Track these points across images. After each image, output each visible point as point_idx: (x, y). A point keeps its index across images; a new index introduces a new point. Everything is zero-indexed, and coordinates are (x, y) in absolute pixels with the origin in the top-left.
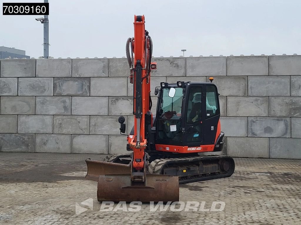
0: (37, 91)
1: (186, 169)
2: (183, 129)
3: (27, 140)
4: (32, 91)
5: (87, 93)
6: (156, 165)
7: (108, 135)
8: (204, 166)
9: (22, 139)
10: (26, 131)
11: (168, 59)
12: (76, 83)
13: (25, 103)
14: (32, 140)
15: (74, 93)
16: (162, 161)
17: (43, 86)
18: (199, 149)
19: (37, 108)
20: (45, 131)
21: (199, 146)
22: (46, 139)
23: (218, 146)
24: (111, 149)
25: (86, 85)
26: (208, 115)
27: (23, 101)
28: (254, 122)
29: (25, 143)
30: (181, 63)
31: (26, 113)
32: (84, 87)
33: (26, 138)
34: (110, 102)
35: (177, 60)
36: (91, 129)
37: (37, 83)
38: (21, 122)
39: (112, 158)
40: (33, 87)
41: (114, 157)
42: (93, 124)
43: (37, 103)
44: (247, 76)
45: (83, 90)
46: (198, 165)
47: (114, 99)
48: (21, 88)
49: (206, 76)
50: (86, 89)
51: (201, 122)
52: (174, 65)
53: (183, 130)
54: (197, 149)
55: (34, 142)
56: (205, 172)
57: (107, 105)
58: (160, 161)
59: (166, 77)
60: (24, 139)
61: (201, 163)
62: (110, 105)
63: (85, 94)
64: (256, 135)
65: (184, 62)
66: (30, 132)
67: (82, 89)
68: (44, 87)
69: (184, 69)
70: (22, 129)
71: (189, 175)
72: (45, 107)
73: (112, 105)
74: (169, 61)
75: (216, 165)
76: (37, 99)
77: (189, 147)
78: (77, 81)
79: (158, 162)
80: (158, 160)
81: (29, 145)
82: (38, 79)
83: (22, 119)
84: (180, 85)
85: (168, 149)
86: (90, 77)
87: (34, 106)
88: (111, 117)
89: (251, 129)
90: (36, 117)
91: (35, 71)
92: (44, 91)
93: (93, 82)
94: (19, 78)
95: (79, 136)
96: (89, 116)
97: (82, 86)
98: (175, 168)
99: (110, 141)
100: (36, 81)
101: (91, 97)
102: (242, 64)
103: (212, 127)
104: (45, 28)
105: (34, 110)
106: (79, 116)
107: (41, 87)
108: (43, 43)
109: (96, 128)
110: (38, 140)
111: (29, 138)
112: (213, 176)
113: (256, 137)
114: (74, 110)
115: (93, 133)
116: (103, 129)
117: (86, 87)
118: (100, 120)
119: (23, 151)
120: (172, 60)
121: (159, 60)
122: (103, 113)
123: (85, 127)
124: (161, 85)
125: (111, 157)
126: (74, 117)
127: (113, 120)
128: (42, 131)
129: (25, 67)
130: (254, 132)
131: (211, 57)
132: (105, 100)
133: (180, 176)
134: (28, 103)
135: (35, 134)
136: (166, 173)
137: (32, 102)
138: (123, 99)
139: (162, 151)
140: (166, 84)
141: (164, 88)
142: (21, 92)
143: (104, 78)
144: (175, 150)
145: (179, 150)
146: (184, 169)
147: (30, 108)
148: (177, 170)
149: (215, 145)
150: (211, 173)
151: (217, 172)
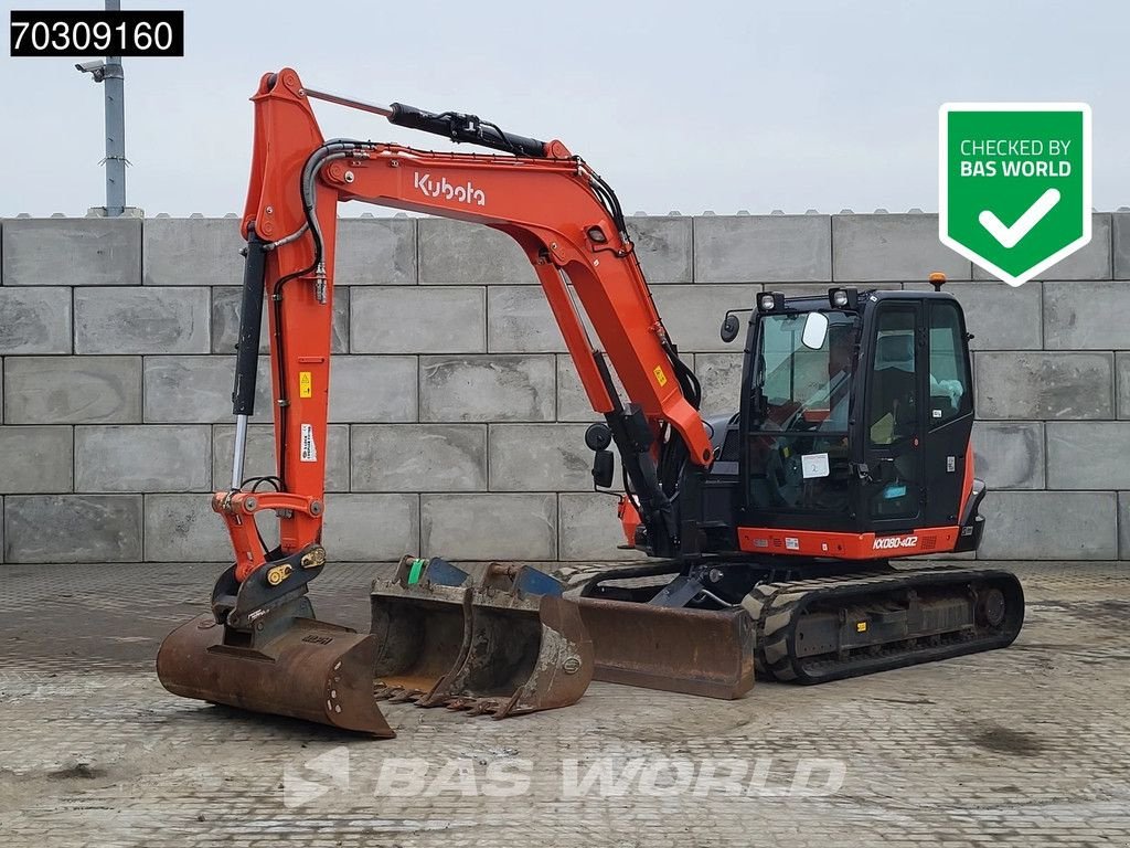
0: (149, 337)
1: (867, 618)
2: (864, 468)
3: (114, 517)
4: (129, 336)
5: (340, 345)
7: (420, 493)
8: (926, 608)
9: (91, 515)
10: (109, 486)
13: (100, 381)
14: (131, 516)
17: (172, 317)
18: (910, 542)
19: (149, 398)
20: (180, 482)
21: (911, 533)
22: (185, 512)
23: (969, 531)
24: (432, 542)
25: (335, 316)
26: (937, 414)
27: (94, 375)
29: (105, 526)
30: (675, 236)
31: (107, 416)
33: (108, 510)
34: (424, 375)
35: (661, 224)
36: (355, 471)
37: (147, 306)
38: (86, 452)
40: (131, 323)
42: (364, 454)
43: (147, 380)
44: (902, 283)
46: (905, 604)
47: (437, 365)
48: (85, 326)
50: (334, 330)
51: (916, 442)
52: (652, 243)
53: (862, 473)
54: (904, 544)
55: (140, 523)
56: (927, 631)
57: (412, 385)
58: (777, 593)
60: (98, 514)
61: (912, 596)
62: (423, 385)
65: (687, 232)
66: (124, 487)
68: (175, 321)
69: (688, 258)
70: (89, 479)
71: (875, 641)
72: (180, 396)
73: (434, 386)
74: (636, 229)
75: (962, 603)
76: (147, 364)
77: (877, 536)
81: (121, 534)
82: (152, 293)
83: (92, 439)
84: (842, 300)
85: (792, 544)
86: (349, 286)
87: (138, 390)
88: (430, 431)
90: (146, 431)
91: (139, 264)
92: (175, 334)
93: (359, 303)
94: (76, 289)
96: (348, 426)
98: (831, 617)
99: (424, 515)
100: (146, 299)
101: (351, 358)
103: (951, 460)
105: (138, 408)
107: (163, 320)
109: (376, 469)
110: (155, 516)
111: (119, 511)
112: (954, 645)
115: (363, 486)
116: (398, 471)
118: (388, 438)
119: (96, 557)
122: (401, 414)
123: (335, 465)
124: (760, 303)
127: (437, 439)
128: (168, 483)
129: (101, 248)
131: (777, 218)
133: (848, 646)
134: (113, 382)
135: (143, 494)
136: (802, 635)
137: (130, 376)
138: (471, 363)
139: (767, 551)
140: (779, 300)
141: (772, 312)
142: (84, 342)
143: (401, 290)
144: (825, 547)
145: (840, 548)
146: (860, 619)
147: (123, 398)
148: (840, 625)
149: (961, 528)
150: (943, 636)
151: (965, 630)
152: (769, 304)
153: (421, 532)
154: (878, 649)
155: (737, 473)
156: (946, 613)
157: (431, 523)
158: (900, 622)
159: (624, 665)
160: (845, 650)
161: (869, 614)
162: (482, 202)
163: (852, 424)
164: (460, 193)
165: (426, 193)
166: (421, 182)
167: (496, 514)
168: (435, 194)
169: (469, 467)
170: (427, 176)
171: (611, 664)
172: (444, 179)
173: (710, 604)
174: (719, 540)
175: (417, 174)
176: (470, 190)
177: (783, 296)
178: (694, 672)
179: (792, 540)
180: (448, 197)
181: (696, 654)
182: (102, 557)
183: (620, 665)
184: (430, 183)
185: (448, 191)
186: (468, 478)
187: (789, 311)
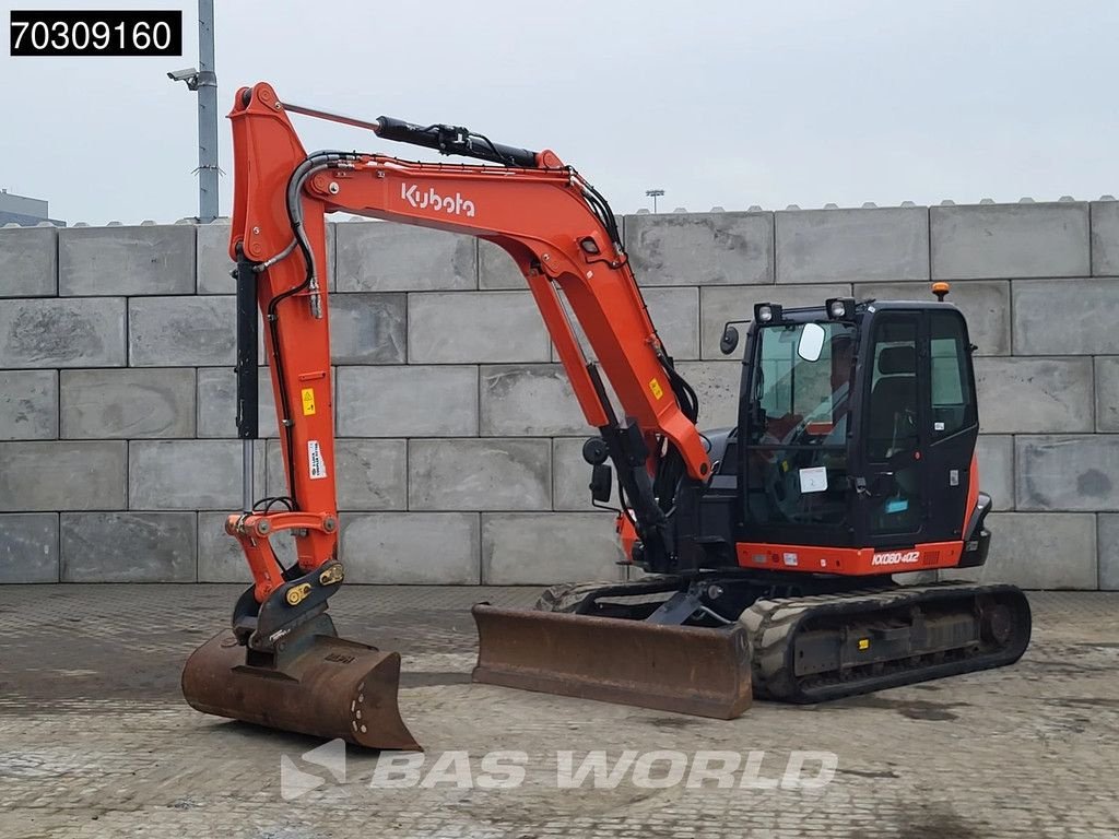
0: (203, 348)
1: (870, 635)
2: (861, 481)
3: (167, 535)
4: (183, 347)
5: (397, 353)
6: (763, 624)
7: (481, 512)
8: (929, 625)
9: (145, 533)
10: (161, 503)
11: (704, 220)
12: (354, 314)
13: (158, 395)
14: (185, 535)
15: (343, 355)
16: (785, 606)
17: (225, 327)
18: (911, 557)
19: (202, 412)
20: (235, 499)
21: (912, 548)
23: (973, 546)
24: (493, 565)
25: (392, 323)
26: (940, 426)
27: (148, 388)
28: (1038, 454)
29: (159, 545)
30: (756, 234)
31: (160, 431)
32: (383, 329)
33: (162, 529)
34: (485, 386)
35: (740, 220)
36: (413, 487)
37: (201, 316)
38: (140, 468)
39: (571, 600)
40: (185, 333)
41: (578, 593)
42: (422, 471)
43: (201, 393)
44: (1010, 280)
45: (382, 341)
46: (909, 622)
47: (499, 376)
48: (139, 338)
49: (852, 284)
50: (390, 338)
51: (918, 456)
52: (730, 241)
53: (859, 487)
54: (905, 559)
55: (194, 542)
56: (931, 648)
57: (472, 397)
58: (777, 608)
59: (699, 287)
60: (153, 532)
61: (916, 613)
62: (484, 396)
63: (386, 355)
64: (1047, 504)
65: (769, 228)
66: (178, 504)
67: (377, 335)
68: (228, 330)
69: (769, 257)
70: (144, 496)
71: (878, 659)
72: (234, 410)
73: (495, 398)
74: (712, 226)
75: (967, 619)
76: (201, 376)
77: (876, 552)
78: (353, 307)
79: (771, 613)
80: (767, 605)
81: (174, 553)
82: (206, 302)
83: (146, 455)
84: (839, 311)
85: (791, 560)
86: (407, 292)
87: (192, 403)
88: (492, 446)
89: (1029, 480)
90: (199, 446)
91: (192, 272)
92: (229, 345)
93: (417, 310)
94: (130, 299)
95: (369, 519)
96: (405, 440)
97: (377, 326)
98: (831, 634)
99: (485, 535)
100: (199, 309)
101: (409, 369)
102: (990, 234)
103: (954, 474)
104: (202, 107)
105: (192, 422)
106: (364, 442)
107: (217, 330)
108: (198, 166)
109: (435, 486)
110: (209, 535)
111: (173, 530)
112: (957, 662)
113: (1047, 509)
114: (344, 419)
115: (422, 503)
116: (460, 488)
117: (390, 331)
118: (447, 453)
119: (149, 576)
120: (719, 223)
121: (671, 222)
122: (460, 428)
123: (392, 482)
124: (757, 314)
125: (566, 594)
126: (346, 445)
127: (497, 455)
128: (222, 501)
129: (156, 256)
130: (1038, 491)
131: (869, 211)
132: (467, 378)
133: (850, 664)
134: (168, 395)
135: (197, 512)
136: (801, 653)
137: (184, 389)
138: (535, 373)
139: (766, 567)
140: (776, 310)
141: (769, 324)
142: (139, 353)
143: (460, 295)
144: (823, 563)
145: (838, 563)
146: (862, 636)
147: (176, 411)
148: (841, 642)
149: (965, 543)
150: (949, 653)
151: (970, 647)
152: (766, 316)
153: (483, 554)
154: (881, 666)
155: (735, 487)
156: (950, 630)
157: (493, 545)
158: (903, 639)
159: (620, 684)
160: (847, 669)
161: (870, 630)
162: (471, 213)
163: (850, 437)
164: (449, 204)
165: (414, 205)
166: (408, 193)
167: (561, 535)
168: (423, 205)
169: (533, 484)
170: (414, 187)
171: (606, 682)
172: (432, 190)
173: (709, 622)
174: (718, 555)
175: (404, 185)
176: (459, 201)
177: (781, 307)
178: (692, 691)
179: (791, 555)
180: (437, 208)
181: (693, 672)
182: (156, 577)
183: (616, 684)
184: (418, 193)
185: (436, 202)
186: (533, 496)
187: (787, 323)
